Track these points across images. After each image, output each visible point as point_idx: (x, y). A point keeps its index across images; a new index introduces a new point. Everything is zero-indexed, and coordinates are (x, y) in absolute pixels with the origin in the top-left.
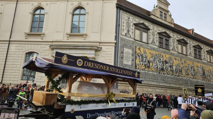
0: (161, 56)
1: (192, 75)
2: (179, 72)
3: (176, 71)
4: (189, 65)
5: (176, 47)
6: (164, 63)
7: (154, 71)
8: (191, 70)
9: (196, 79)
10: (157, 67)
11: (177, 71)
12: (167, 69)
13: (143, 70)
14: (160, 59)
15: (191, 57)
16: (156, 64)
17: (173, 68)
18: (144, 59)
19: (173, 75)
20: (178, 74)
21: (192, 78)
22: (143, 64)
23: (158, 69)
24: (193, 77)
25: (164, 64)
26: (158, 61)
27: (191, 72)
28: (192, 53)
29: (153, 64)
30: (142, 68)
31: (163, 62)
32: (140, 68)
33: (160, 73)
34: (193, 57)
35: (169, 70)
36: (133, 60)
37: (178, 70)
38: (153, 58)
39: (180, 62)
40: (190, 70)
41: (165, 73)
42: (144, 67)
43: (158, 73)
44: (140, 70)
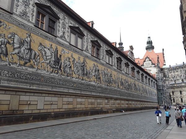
1: (21, 58)
4: (14, 34)
8: (20, 47)
9: (32, 67)
15: (26, 22)
21: (20, 65)
24: (22, 62)
27: (16, 51)
28: (29, 15)
34: (31, 23)
40: (16, 46)
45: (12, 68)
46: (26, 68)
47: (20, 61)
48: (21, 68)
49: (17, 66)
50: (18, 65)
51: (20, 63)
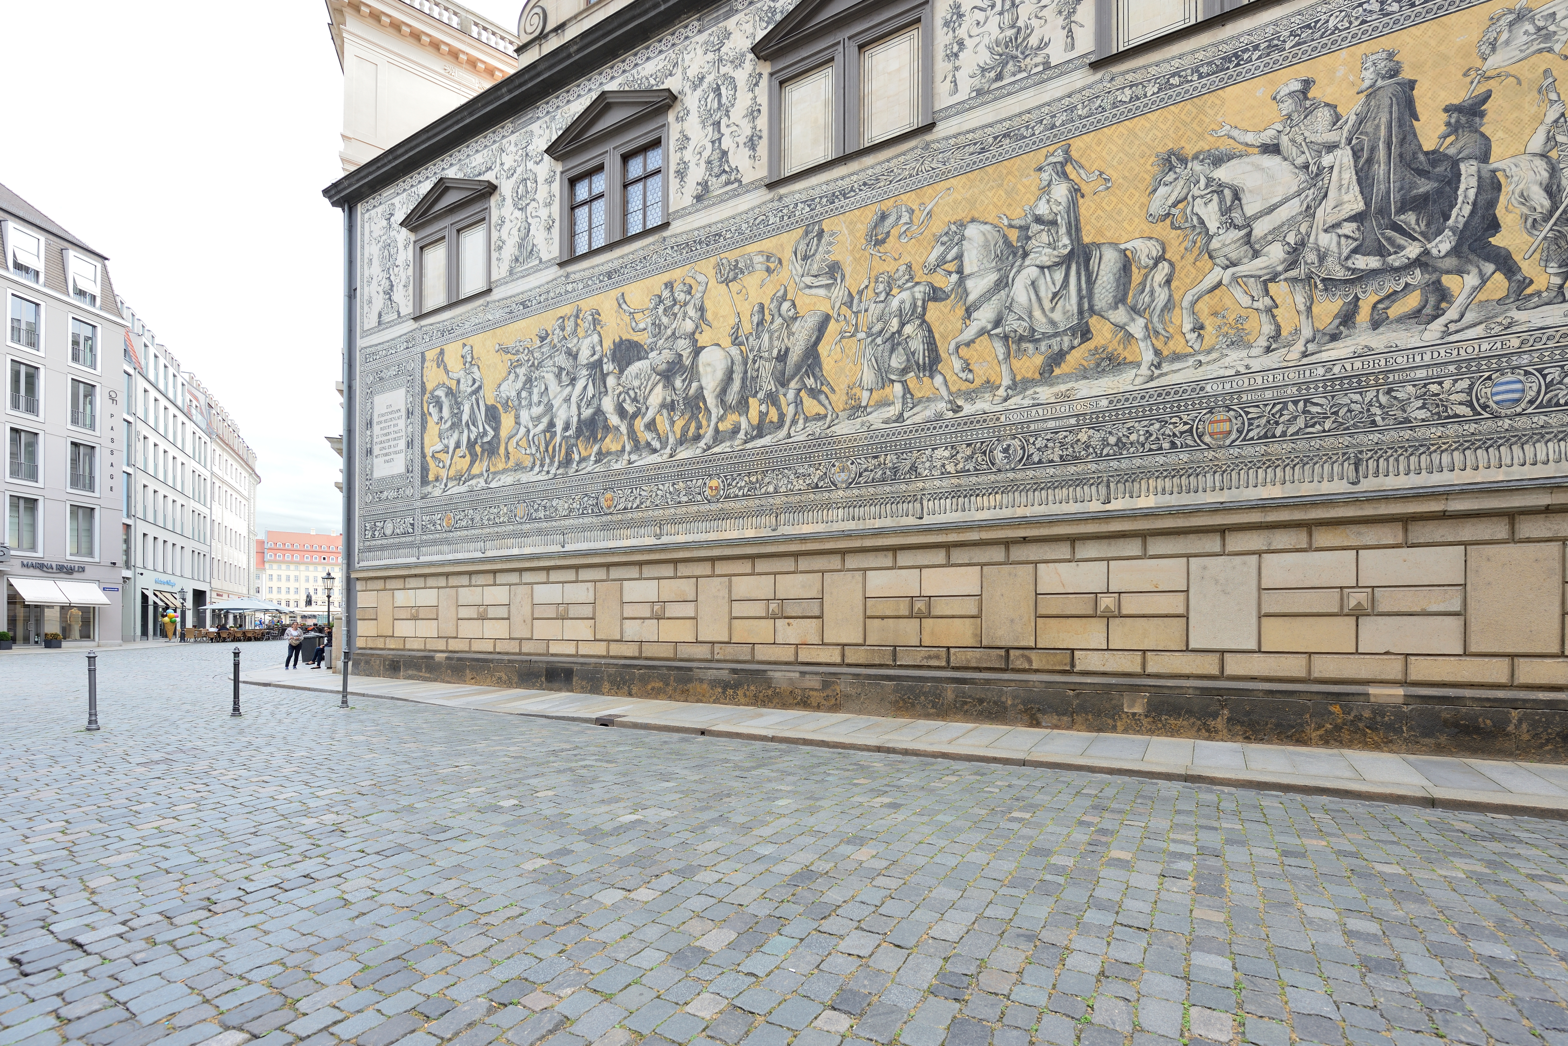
2: (768, 384)
3: (736, 385)
4: (956, 232)
9: (1109, 364)
10: (551, 425)
12: (630, 408)
13: (459, 478)
16: (537, 411)
18: (466, 408)
19: (698, 438)
22: (458, 446)
23: (558, 439)
24: (1030, 364)
25: (604, 377)
27: (985, 316)
29: (517, 417)
30: (452, 473)
31: (594, 366)
32: (443, 473)
35: (651, 412)
37: (766, 369)
38: (521, 371)
40: (980, 286)
41: (615, 447)
42: (464, 457)
43: (553, 471)
44: (443, 486)
45: (971, 420)
46: (1063, 388)
47: (1016, 364)
48: (1027, 402)
49: (997, 400)
50: (1001, 392)
51: (1013, 380)
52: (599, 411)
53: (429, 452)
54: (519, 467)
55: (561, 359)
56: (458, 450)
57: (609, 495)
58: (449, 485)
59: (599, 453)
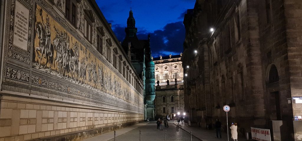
0: (67, 39)
2: (83, 75)
5: (83, 24)
6: (70, 54)
7: (58, 71)
10: (62, 62)
11: (82, 72)
12: (72, 68)
13: (44, 65)
14: (65, 43)
16: (60, 56)
17: (78, 66)
18: (47, 40)
19: (78, 80)
20: (82, 78)
22: (44, 52)
23: (63, 67)
25: (70, 56)
26: (64, 47)
27: (93, 76)
28: (95, 41)
29: (57, 54)
30: (42, 62)
31: (68, 51)
33: (64, 75)
34: (96, 47)
35: (74, 70)
36: (29, 39)
38: (58, 40)
39: (85, 54)
41: (70, 76)
42: (45, 58)
43: (62, 76)
44: (39, 66)
52: (68, 64)
53: (36, 48)
54: (56, 71)
55: (64, 44)
56: (44, 54)
57: (69, 88)
58: (41, 67)
59: (68, 76)
